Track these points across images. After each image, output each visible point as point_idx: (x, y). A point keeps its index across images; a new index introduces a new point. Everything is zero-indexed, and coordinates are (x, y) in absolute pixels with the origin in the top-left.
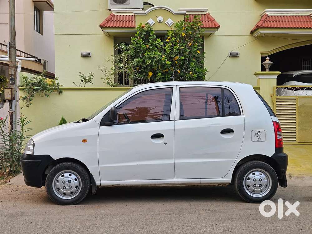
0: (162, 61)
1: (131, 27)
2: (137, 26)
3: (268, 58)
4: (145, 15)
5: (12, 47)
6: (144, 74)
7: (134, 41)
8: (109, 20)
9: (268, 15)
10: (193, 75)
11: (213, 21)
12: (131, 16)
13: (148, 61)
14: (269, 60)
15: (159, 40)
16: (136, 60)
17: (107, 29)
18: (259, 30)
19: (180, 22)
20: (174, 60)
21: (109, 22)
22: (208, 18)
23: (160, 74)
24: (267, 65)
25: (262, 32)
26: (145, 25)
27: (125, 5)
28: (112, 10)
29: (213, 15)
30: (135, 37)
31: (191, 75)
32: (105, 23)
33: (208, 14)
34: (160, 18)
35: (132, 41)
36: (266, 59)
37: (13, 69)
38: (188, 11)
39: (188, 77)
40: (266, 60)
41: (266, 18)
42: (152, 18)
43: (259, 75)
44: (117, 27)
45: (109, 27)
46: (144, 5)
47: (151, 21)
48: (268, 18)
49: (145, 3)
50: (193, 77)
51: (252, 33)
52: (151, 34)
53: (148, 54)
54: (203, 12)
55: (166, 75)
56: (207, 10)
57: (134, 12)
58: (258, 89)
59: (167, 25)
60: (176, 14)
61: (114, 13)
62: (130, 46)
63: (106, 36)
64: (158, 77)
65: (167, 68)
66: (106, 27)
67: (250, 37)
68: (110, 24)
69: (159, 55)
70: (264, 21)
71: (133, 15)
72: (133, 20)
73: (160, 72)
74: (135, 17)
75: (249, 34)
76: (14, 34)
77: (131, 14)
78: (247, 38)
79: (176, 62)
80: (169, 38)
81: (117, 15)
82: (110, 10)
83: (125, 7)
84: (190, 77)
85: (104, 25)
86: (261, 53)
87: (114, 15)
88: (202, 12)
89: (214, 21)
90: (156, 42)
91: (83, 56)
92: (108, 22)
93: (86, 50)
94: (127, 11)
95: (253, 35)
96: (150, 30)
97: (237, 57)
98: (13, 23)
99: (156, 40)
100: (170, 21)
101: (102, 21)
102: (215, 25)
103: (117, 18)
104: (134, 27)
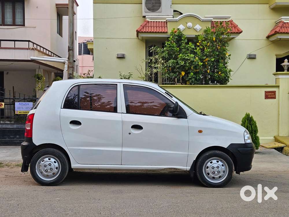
0: (195, 62)
1: (164, 32)
2: (170, 31)
3: (286, 60)
4: (176, 21)
5: (71, 50)
6: (177, 73)
7: (168, 44)
8: (144, 26)
9: (285, 22)
10: (221, 75)
11: (235, 27)
12: (163, 22)
13: (182, 62)
14: (287, 62)
15: (190, 43)
16: (171, 61)
17: (143, 34)
18: (277, 35)
19: (208, 28)
20: (204, 61)
21: (145, 27)
22: (231, 24)
23: (192, 74)
24: (286, 66)
25: (279, 36)
26: (177, 31)
27: (157, 12)
28: (146, 17)
29: (236, 22)
30: (169, 41)
31: (220, 74)
32: (141, 29)
33: (231, 21)
34: (190, 24)
35: (166, 44)
36: (285, 60)
37: (72, 69)
38: (214, 18)
39: (217, 76)
40: (285, 62)
41: (283, 25)
42: (182, 24)
43: (279, 75)
44: (151, 32)
45: (145, 32)
46: (174, 12)
47: (181, 27)
48: (284, 24)
49: (175, 11)
50: (222, 76)
51: (268, 37)
52: (183, 39)
53: (181, 56)
54: (227, 19)
55: (197, 74)
56: (230, 17)
57: (167, 19)
58: (278, 87)
59: (196, 30)
60: (204, 21)
61: (148, 20)
62: (164, 48)
63: (139, 40)
64: (191, 76)
65: (199, 69)
66: (142, 32)
67: (267, 41)
68: (146, 29)
69: (192, 57)
70: (281, 27)
71: (164, 22)
72: (166, 26)
73: (192, 72)
74: (167, 23)
75: (265, 38)
76: (72, 38)
77: (163, 21)
78: (263, 42)
79: (206, 63)
80: (200, 42)
81: (151, 22)
82: (144, 17)
83: (158, 14)
84: (218, 76)
85: (141, 30)
86: (276, 55)
87: (148, 22)
88: (225, 19)
89: (237, 27)
90: (189, 45)
91: (118, 58)
92: (143, 28)
93: (121, 52)
94: (159, 18)
95: (269, 39)
96: (181, 35)
97: (254, 58)
98: (72, 28)
99: (187, 43)
100: (198, 27)
101: (138, 27)
102: (238, 30)
103: (151, 24)
104: (167, 32)
